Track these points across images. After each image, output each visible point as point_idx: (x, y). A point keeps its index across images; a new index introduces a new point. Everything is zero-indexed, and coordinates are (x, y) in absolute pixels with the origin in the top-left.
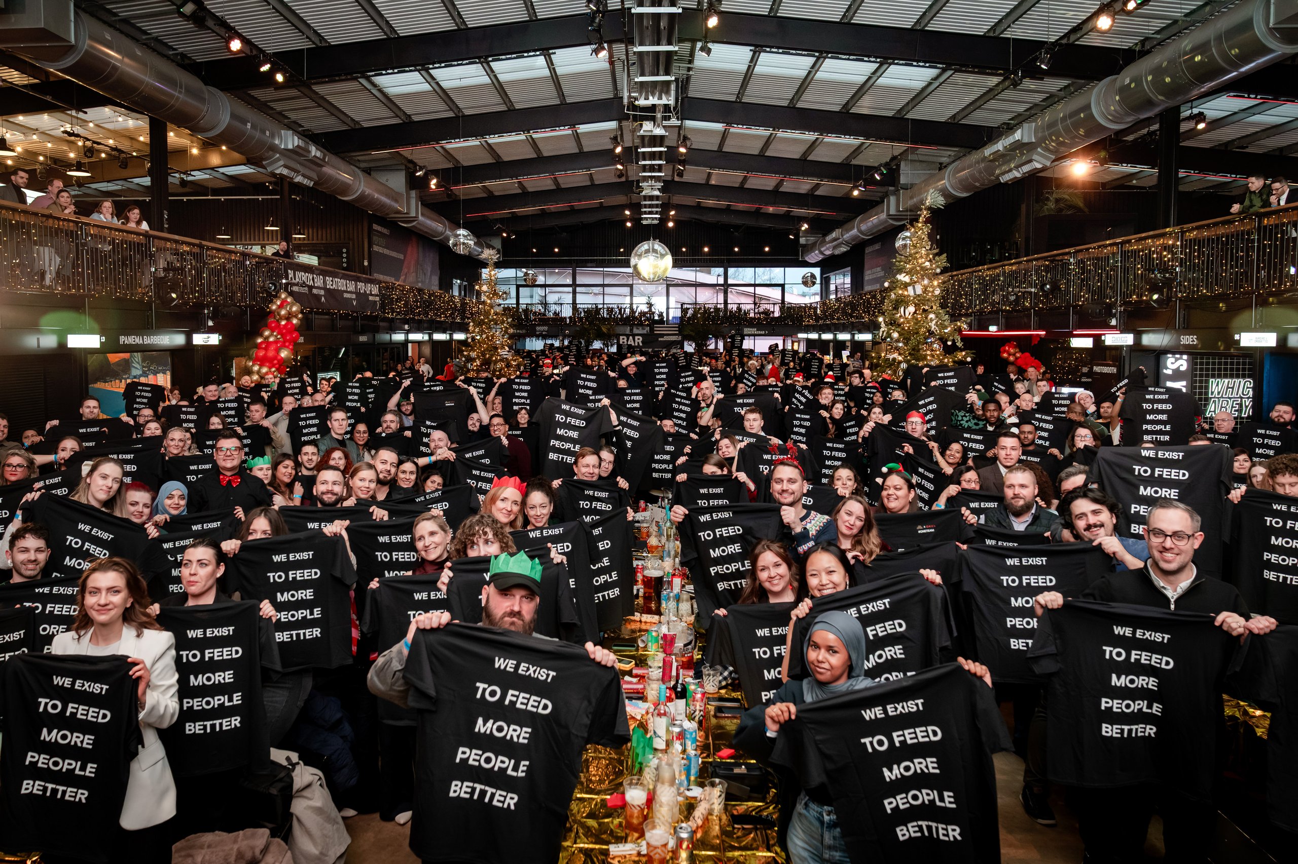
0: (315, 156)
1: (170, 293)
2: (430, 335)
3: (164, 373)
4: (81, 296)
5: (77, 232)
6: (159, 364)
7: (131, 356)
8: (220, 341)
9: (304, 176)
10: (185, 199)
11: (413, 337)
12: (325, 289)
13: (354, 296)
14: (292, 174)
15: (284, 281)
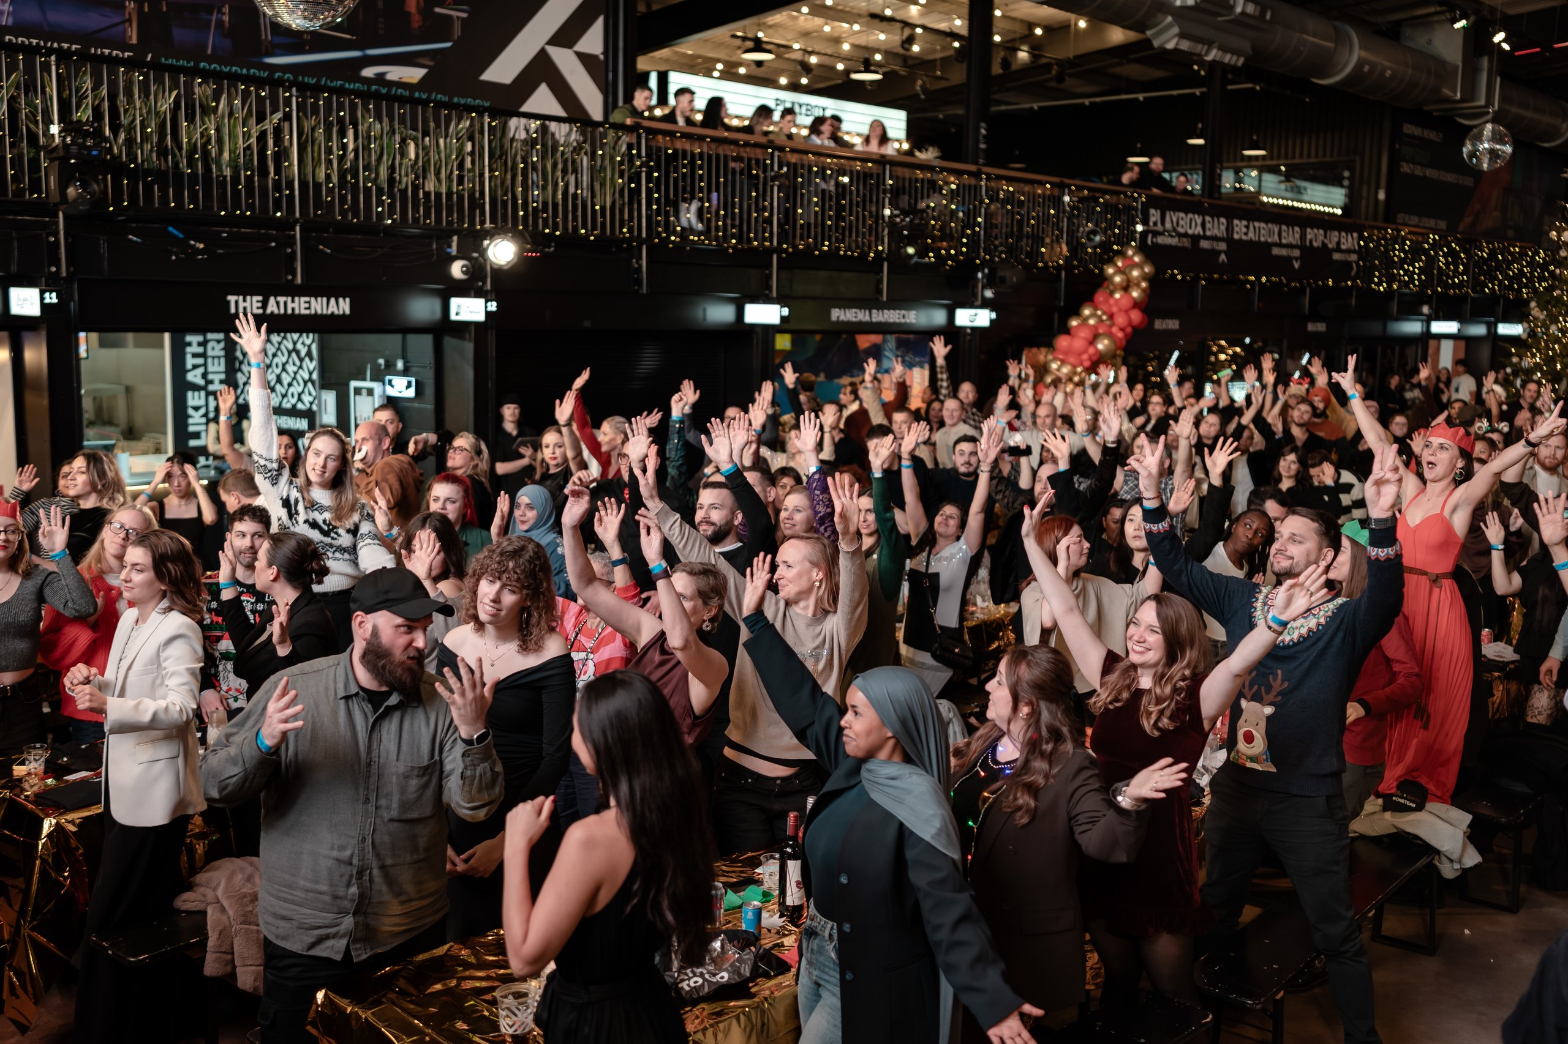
0: (1243, 13)
1: (905, 247)
2: (1492, 327)
3: (922, 367)
4: (766, 249)
5: (765, 160)
6: (916, 354)
7: (884, 341)
8: (992, 321)
9: (1224, 49)
10: (1087, 102)
11: (1439, 327)
12: (1229, 240)
13: (1296, 253)
14: (1199, 48)
15: (1139, 228)
